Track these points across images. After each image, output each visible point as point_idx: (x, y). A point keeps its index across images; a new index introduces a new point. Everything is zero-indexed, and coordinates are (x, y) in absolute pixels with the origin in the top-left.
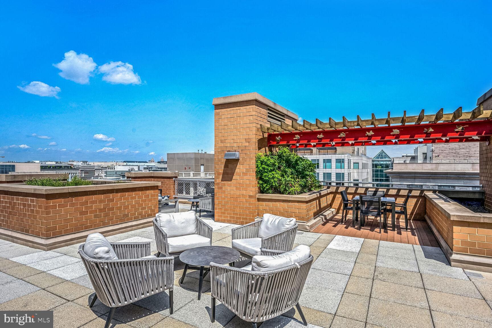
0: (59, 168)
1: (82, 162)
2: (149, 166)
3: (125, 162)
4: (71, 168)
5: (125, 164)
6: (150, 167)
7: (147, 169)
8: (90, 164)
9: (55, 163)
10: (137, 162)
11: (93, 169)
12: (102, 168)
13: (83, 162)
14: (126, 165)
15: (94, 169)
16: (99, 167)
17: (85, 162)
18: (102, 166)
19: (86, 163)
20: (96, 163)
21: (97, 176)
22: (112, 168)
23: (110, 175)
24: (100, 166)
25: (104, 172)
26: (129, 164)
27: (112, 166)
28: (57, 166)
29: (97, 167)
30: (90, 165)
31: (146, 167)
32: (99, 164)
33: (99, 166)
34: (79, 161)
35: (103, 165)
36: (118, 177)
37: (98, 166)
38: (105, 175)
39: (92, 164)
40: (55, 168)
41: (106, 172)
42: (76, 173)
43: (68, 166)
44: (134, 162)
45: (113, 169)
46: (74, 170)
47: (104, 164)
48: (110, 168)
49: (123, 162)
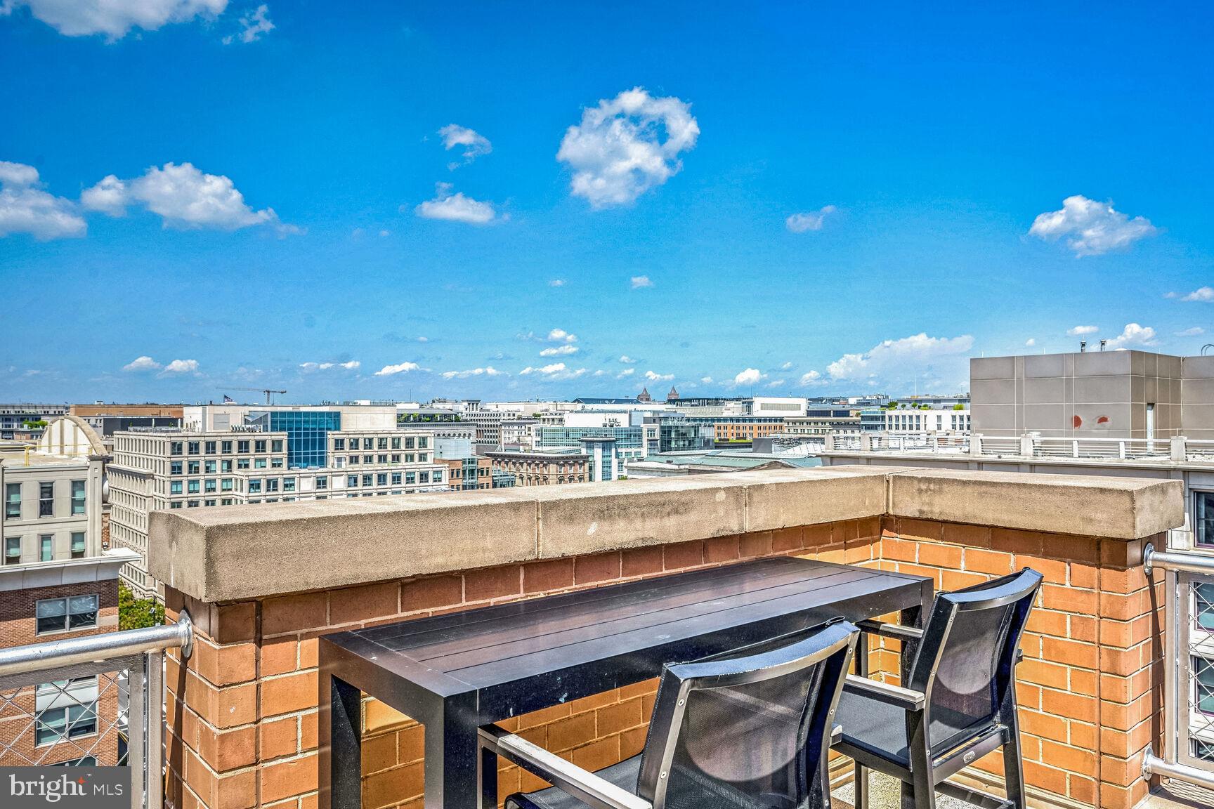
0: (428, 419)
1: (466, 404)
2: (658, 412)
3: (577, 401)
4: (457, 420)
5: (579, 407)
6: (662, 415)
7: (654, 421)
8: (488, 407)
9: (417, 406)
10: (610, 401)
11: (495, 423)
12: (519, 419)
13: (469, 404)
14: (583, 411)
15: (499, 423)
16: (512, 417)
17: (473, 404)
18: (519, 413)
19: (477, 404)
20: (503, 407)
21: (515, 444)
22: (553, 420)
23: (554, 441)
24: (514, 415)
25: (533, 433)
26: (589, 407)
27: (545, 413)
28: (424, 415)
29: (506, 417)
30: (488, 410)
31: (648, 415)
32: (513, 407)
33: (511, 415)
34: (459, 400)
35: (522, 409)
36: (573, 445)
37: (509, 415)
38: (539, 439)
39: (492, 407)
40: (420, 420)
41: (540, 433)
42: (470, 434)
43: (450, 415)
44: (603, 401)
45: (556, 422)
46: (465, 425)
47: (524, 409)
48: (548, 419)
49: (574, 402)
